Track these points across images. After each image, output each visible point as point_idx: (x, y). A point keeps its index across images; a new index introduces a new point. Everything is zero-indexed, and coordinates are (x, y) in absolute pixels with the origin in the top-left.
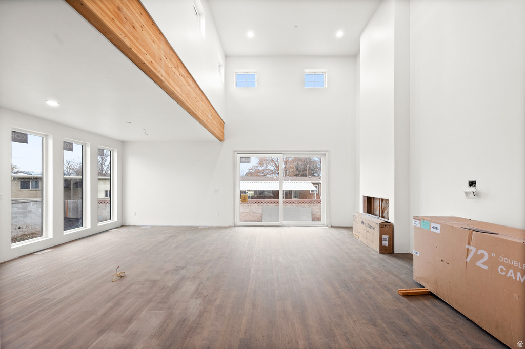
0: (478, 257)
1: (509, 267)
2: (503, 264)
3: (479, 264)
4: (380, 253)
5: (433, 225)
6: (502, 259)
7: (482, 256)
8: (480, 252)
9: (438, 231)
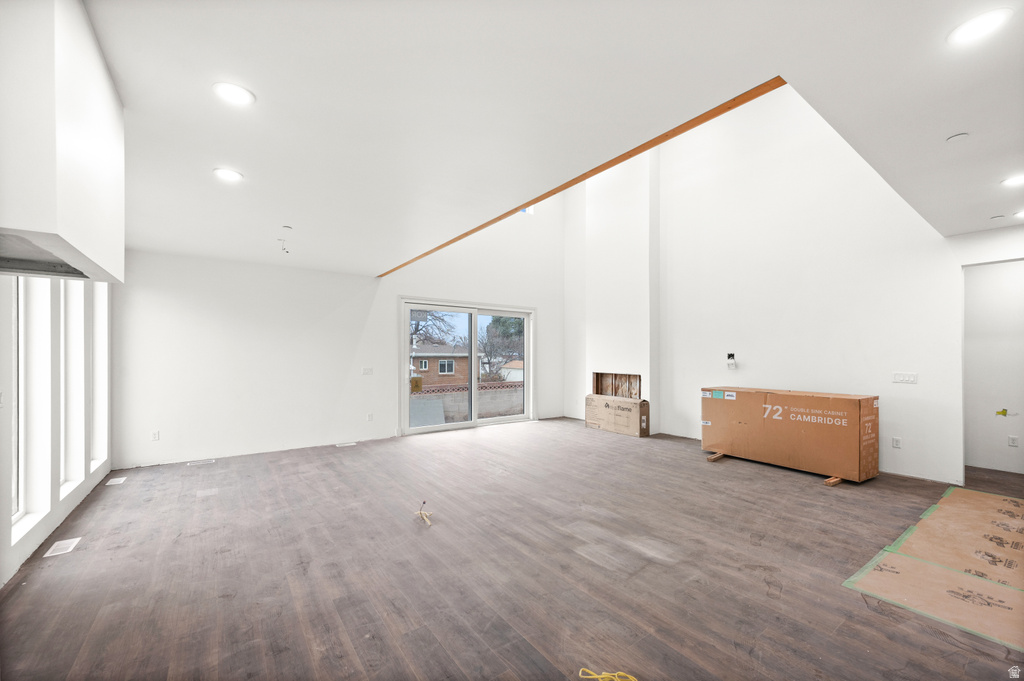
0: (773, 412)
1: (797, 414)
2: (793, 412)
3: (775, 417)
4: (641, 436)
5: (727, 393)
6: (792, 409)
7: (778, 410)
8: (775, 408)
9: (734, 398)
